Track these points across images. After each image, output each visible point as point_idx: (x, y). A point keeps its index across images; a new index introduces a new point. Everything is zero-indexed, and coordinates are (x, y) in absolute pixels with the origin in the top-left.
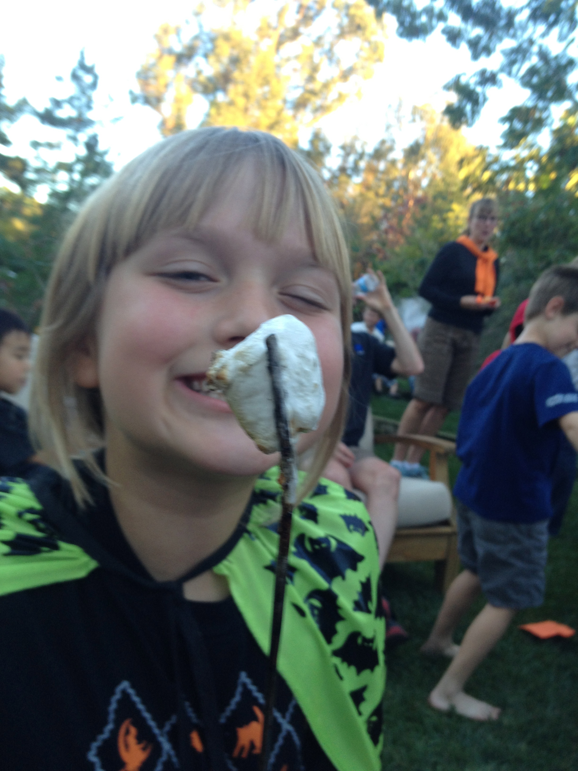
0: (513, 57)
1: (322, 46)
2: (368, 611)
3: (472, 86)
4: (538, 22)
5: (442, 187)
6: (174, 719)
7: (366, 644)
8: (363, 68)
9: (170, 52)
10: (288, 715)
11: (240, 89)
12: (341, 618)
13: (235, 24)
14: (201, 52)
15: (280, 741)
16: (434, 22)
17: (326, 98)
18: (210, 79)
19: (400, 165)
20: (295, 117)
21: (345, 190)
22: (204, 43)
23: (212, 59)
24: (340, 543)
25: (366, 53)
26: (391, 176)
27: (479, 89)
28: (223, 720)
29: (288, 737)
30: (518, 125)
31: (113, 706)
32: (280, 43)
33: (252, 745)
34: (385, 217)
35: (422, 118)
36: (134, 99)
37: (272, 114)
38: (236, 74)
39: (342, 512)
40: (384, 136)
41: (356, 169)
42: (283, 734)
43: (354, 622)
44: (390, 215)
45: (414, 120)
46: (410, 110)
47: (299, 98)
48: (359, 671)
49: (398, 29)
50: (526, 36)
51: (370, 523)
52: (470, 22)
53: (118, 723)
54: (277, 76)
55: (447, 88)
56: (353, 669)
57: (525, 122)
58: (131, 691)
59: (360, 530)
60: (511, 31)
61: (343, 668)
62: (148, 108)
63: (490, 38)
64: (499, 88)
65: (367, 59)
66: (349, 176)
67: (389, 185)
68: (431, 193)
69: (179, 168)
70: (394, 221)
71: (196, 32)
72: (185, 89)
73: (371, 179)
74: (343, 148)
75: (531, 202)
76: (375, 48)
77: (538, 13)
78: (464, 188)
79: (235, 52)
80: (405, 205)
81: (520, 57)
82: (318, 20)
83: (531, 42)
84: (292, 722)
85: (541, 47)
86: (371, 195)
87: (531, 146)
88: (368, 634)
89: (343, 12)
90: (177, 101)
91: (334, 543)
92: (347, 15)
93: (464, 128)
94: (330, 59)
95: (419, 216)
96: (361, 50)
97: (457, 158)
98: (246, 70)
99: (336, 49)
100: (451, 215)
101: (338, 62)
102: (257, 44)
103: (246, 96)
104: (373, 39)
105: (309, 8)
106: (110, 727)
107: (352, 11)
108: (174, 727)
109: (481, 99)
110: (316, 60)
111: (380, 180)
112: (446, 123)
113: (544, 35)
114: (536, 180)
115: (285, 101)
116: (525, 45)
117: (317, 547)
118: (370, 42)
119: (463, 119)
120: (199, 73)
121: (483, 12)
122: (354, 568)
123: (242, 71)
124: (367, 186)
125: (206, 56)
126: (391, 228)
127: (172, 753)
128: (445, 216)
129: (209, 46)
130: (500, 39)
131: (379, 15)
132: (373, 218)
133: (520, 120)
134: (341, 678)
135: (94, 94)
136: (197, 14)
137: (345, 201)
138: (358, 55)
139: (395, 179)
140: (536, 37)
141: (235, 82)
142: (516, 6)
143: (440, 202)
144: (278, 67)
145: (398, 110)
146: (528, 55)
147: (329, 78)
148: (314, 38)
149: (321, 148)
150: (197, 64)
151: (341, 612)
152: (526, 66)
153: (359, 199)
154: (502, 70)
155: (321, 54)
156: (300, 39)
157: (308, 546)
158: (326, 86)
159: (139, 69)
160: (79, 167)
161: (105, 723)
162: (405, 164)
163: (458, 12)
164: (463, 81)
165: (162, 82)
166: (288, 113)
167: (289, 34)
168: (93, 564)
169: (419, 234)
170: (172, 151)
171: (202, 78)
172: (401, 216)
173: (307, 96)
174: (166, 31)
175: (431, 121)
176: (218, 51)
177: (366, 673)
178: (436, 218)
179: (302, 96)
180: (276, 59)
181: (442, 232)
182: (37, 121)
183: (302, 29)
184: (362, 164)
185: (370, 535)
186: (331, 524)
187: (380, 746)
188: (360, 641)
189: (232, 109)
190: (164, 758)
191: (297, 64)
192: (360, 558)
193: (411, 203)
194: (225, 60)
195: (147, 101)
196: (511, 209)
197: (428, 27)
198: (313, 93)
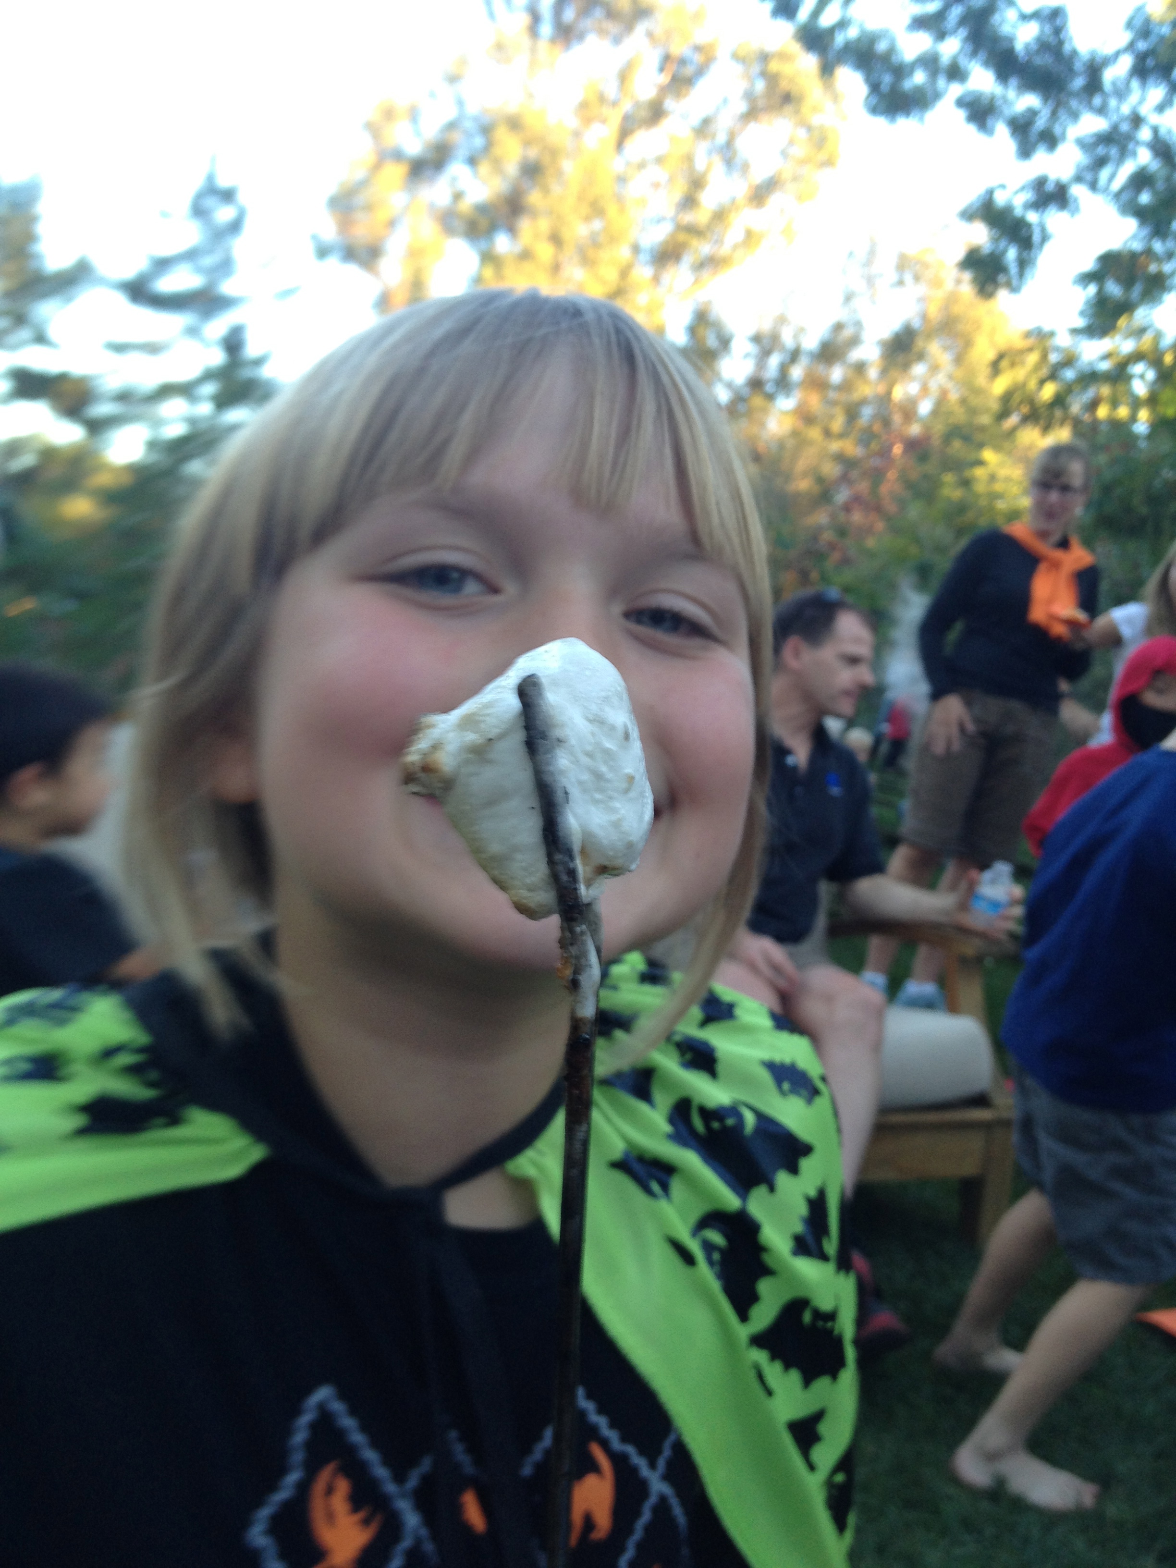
0: (1101, 150)
1: (713, 136)
2: (823, 1257)
3: (1018, 211)
4: (1151, 81)
5: (960, 416)
6: (426, 1465)
7: (820, 1323)
8: (795, 179)
9: (397, 155)
10: (661, 1463)
11: (544, 225)
12: (766, 1271)
13: (531, 96)
14: (462, 153)
15: (646, 1516)
16: (941, 82)
17: (719, 242)
18: (482, 209)
19: (873, 373)
20: (656, 279)
21: (762, 425)
22: (469, 135)
23: (484, 168)
24: (761, 1117)
25: (801, 149)
26: (856, 396)
27: (1032, 217)
28: (527, 1470)
29: (662, 1507)
30: (1114, 289)
31: (300, 1437)
32: (624, 133)
33: (589, 1523)
34: (845, 478)
35: (917, 278)
36: (323, 252)
37: (611, 275)
38: (534, 198)
39: (766, 1055)
40: (840, 314)
41: (783, 382)
42: (653, 1500)
43: (794, 1278)
44: (854, 474)
45: (901, 283)
46: (894, 261)
47: (666, 243)
48: (808, 1380)
49: (868, 97)
50: (1126, 109)
51: (824, 1079)
52: (1013, 82)
53: (312, 1468)
54: (620, 200)
55: (968, 215)
56: (795, 1376)
57: (1128, 282)
58: (338, 1407)
59: (804, 1092)
60: (1097, 101)
61: (774, 1372)
62: (353, 269)
63: (1054, 114)
64: (1073, 215)
65: (803, 162)
66: (770, 397)
67: (852, 413)
68: (939, 428)
69: (421, 371)
70: (863, 487)
71: (451, 114)
72: (431, 229)
73: (815, 401)
74: (757, 339)
75: (1143, 444)
76: (820, 140)
77: (1150, 62)
78: (1003, 414)
79: (533, 153)
80: (885, 453)
81: (1114, 151)
82: (702, 85)
83: (1137, 120)
84: (667, 1477)
85: (1155, 130)
86: (815, 433)
87: (1141, 331)
88: (825, 1304)
89: (756, 68)
90: (414, 253)
91: (750, 1119)
92: (764, 74)
93: (1003, 294)
94: (729, 162)
95: (914, 475)
96: (791, 143)
97: (991, 355)
98: (556, 189)
99: (740, 143)
100: (979, 473)
101: (745, 168)
102: (577, 134)
103: (556, 239)
104: (815, 120)
105: (682, 62)
106: (293, 1478)
107: (774, 66)
108: (426, 1480)
109: (1036, 237)
110: (700, 165)
111: (834, 403)
112: (966, 288)
113: (1161, 108)
114: (1152, 400)
115: (636, 249)
116: (1125, 127)
117: (716, 1125)
118: (809, 129)
119: (1001, 278)
120: (458, 196)
121: (1039, 61)
122: (794, 1170)
123: (546, 191)
124: (806, 417)
125: (472, 161)
126: (857, 500)
127: (424, 1532)
128: (967, 473)
129: (479, 141)
130: (1075, 116)
131: (827, 70)
132: (820, 480)
133: (1119, 280)
134: (769, 1393)
135: (238, 246)
136: (453, 79)
137: (761, 447)
138: (784, 154)
139: (863, 402)
140: (1145, 110)
141: (534, 214)
142: (1106, 49)
143: (957, 444)
144: (621, 180)
145: (868, 263)
146: (1131, 146)
147: (725, 199)
148: (696, 121)
149: (711, 341)
150: (454, 179)
151: (767, 1259)
152: (1128, 169)
153: (790, 443)
154: (1078, 179)
155: (710, 153)
156: (665, 124)
157: (698, 1123)
158: (720, 216)
159: (332, 189)
160: (209, 389)
161: (283, 1470)
162: (884, 372)
163: (987, 64)
164: (1000, 199)
165: (382, 215)
166: (643, 272)
167: (644, 113)
168: (256, 1153)
169: (914, 511)
170: (408, 338)
171: (466, 205)
172: (877, 476)
173: (682, 237)
174: (389, 114)
175: (936, 283)
176: (497, 151)
177: (822, 1383)
178: (949, 478)
179: (673, 236)
180: (617, 164)
181: (961, 508)
182: (121, 299)
183: (669, 104)
184: (797, 373)
185: (822, 1103)
186: (745, 1080)
187: (849, 1535)
188: (807, 1317)
189: (527, 266)
190: (406, 1543)
191: (660, 174)
192: (806, 1150)
193: (897, 450)
194: (512, 168)
195: (350, 254)
196: (1102, 459)
197: (929, 93)
198: (693, 230)
